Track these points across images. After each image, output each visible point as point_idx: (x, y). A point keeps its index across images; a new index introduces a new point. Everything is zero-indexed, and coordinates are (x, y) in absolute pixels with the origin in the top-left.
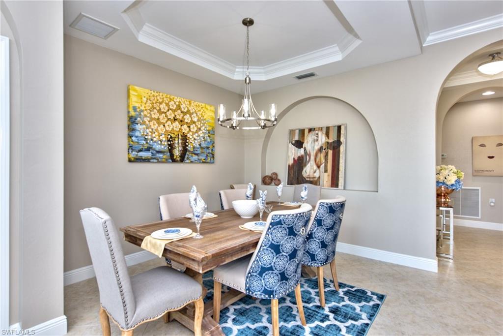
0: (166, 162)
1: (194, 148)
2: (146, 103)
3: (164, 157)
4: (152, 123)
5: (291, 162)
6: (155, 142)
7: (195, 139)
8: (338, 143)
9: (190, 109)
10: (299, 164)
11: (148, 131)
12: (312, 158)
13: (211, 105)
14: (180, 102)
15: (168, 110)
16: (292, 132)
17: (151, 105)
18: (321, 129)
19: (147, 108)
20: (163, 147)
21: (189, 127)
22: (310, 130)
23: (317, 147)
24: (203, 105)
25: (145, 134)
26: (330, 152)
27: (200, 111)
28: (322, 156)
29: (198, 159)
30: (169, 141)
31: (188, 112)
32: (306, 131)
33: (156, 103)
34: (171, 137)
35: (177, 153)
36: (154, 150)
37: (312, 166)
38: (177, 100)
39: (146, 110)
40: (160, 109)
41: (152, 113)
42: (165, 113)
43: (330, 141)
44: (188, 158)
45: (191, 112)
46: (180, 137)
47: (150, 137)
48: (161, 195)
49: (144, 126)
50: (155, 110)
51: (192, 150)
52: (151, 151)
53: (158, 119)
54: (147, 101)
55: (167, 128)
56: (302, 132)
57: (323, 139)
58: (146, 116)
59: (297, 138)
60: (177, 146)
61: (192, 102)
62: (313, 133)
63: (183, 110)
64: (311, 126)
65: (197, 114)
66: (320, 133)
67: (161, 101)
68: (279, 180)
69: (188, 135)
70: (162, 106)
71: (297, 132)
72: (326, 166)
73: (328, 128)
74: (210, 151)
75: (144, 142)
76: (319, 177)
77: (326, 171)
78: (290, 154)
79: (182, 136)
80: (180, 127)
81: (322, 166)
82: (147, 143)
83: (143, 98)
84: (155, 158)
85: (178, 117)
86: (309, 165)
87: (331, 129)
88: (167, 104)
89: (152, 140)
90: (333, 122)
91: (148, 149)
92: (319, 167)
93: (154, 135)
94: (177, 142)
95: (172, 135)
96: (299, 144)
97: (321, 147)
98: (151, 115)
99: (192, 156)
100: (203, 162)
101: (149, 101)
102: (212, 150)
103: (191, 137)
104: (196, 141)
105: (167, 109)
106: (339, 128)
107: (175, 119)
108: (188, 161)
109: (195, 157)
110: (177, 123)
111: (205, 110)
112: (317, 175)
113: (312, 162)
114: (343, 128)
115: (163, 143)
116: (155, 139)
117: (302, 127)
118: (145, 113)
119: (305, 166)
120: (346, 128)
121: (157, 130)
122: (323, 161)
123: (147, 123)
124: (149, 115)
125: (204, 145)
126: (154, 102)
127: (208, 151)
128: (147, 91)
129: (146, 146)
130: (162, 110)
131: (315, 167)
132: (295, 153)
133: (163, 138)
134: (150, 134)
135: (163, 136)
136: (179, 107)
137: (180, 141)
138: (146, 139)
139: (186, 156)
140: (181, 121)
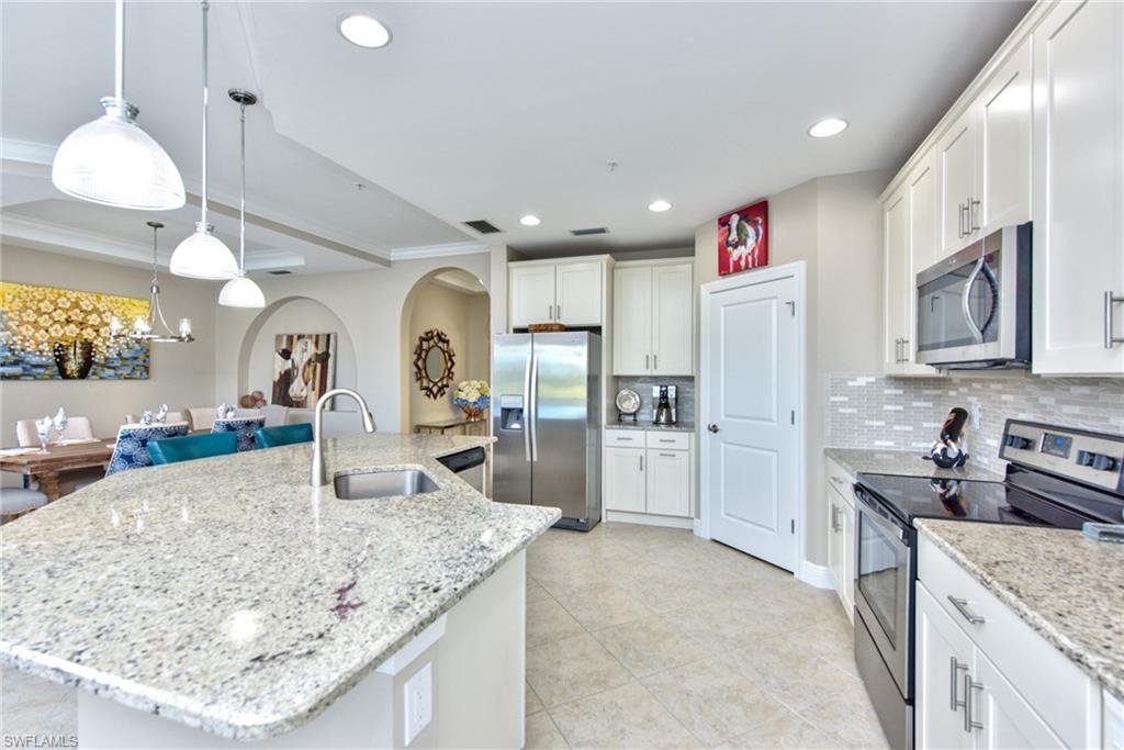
0: (52, 377)
1: (106, 359)
2: (11, 303)
3: (47, 372)
4: (23, 329)
5: (277, 377)
6: (29, 353)
7: (108, 347)
8: (327, 355)
9: (99, 306)
10: (286, 379)
11: (15, 339)
12: (300, 372)
13: (141, 299)
14: (78, 298)
15: (55, 310)
16: (279, 338)
17: (21, 305)
18: (310, 337)
19: (14, 308)
20: (44, 359)
21: (97, 331)
22: (300, 337)
23: (306, 360)
24: (126, 300)
25: (11, 342)
26: (319, 365)
27: (119, 308)
28: (310, 370)
29: (116, 375)
30: (55, 351)
31: (95, 310)
32: (295, 338)
33: (31, 301)
34: (61, 345)
35: (72, 366)
36: (28, 363)
37: (299, 382)
38: (73, 296)
39: (12, 311)
40: (40, 309)
41: (23, 314)
42: (49, 314)
43: (320, 352)
44: (94, 374)
45: (102, 310)
46: (78, 345)
47: (18, 347)
48: (19, 419)
49: (9, 333)
50: (30, 311)
51: (103, 362)
52: (21, 365)
53: (36, 322)
54: (13, 300)
55: (53, 334)
56: (290, 338)
57: (312, 349)
58: (11, 319)
59: (284, 346)
60: (72, 357)
61: (103, 297)
62: (301, 340)
63: (84, 308)
64: (301, 332)
65: (112, 313)
66: (309, 342)
67: (41, 298)
68: (265, 401)
69: (95, 342)
70: (42, 305)
71: (285, 338)
72: (314, 383)
73: (317, 336)
74: (141, 363)
75: (9, 354)
76: (306, 397)
77: (313, 389)
78: (276, 367)
79: (81, 343)
80: (78, 331)
81: (311, 382)
82: (14, 354)
83: (7, 296)
84: (29, 375)
85: (74, 318)
86: (296, 382)
87: (321, 338)
88: (54, 302)
89: (23, 350)
90: (322, 329)
91: (16, 363)
92: (306, 384)
93: (27, 344)
94: (72, 351)
95: (64, 343)
96: (286, 354)
97: (310, 360)
98: (21, 317)
99: (103, 370)
100: (126, 378)
101: (17, 300)
102: (144, 361)
103: (100, 344)
104: (111, 350)
105: (53, 307)
106: (329, 336)
107: (68, 321)
108: (93, 377)
109: (112, 372)
110: (72, 326)
111: (130, 307)
112: (304, 394)
113: (300, 378)
114: (332, 337)
115: (45, 354)
116: (29, 350)
117: (290, 332)
118: (11, 315)
119: (293, 381)
120: (336, 337)
121: (33, 337)
122: (311, 376)
123: (14, 327)
124: (17, 318)
125: (126, 354)
126: (28, 300)
127: (135, 363)
128: (14, 286)
129: (12, 359)
130: (43, 310)
131: (303, 384)
132: (281, 365)
133: (46, 347)
134: (19, 342)
135: (46, 344)
136: (76, 305)
137: (78, 351)
138: (11, 350)
139: (91, 371)
140: (81, 323)
